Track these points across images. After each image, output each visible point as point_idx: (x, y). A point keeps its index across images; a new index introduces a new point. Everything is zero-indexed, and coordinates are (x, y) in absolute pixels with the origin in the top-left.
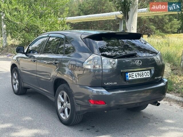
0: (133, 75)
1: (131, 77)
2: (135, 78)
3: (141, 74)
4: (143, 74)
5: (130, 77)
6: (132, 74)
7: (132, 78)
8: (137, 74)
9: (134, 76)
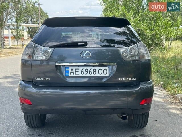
0: (77, 70)
1: (73, 73)
2: (80, 75)
3: (92, 71)
4: (95, 72)
5: (71, 73)
6: (75, 69)
7: (75, 74)
8: (84, 71)
9: (80, 73)
